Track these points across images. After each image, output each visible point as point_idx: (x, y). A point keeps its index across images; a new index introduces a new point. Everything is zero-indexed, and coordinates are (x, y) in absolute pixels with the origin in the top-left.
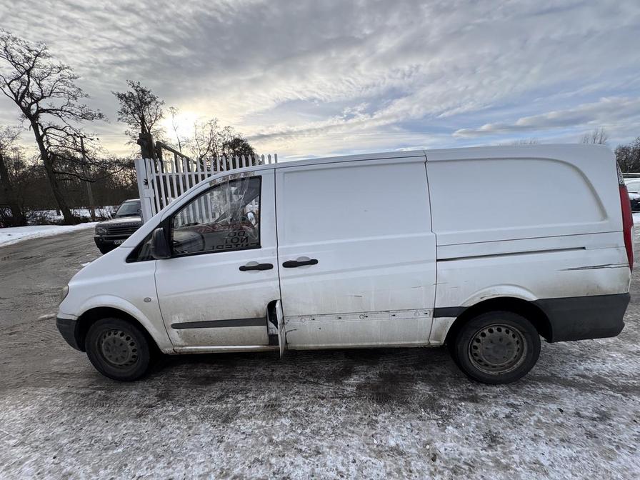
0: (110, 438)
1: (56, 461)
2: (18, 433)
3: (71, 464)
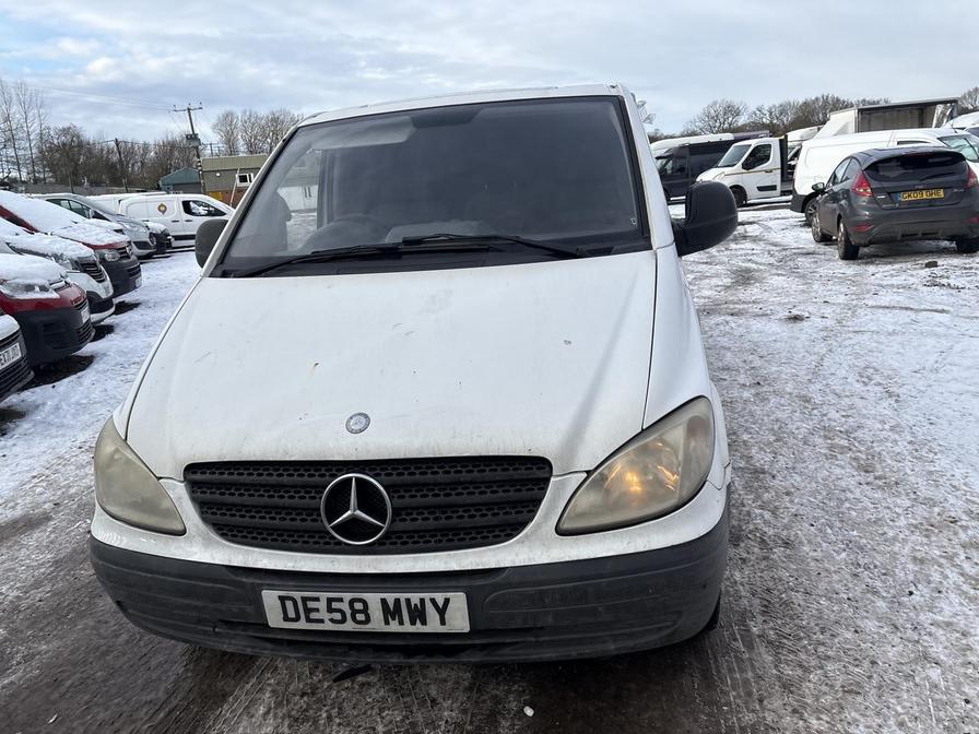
0: (844, 555)
1: (913, 589)
2: (917, 685)
3: (904, 569)
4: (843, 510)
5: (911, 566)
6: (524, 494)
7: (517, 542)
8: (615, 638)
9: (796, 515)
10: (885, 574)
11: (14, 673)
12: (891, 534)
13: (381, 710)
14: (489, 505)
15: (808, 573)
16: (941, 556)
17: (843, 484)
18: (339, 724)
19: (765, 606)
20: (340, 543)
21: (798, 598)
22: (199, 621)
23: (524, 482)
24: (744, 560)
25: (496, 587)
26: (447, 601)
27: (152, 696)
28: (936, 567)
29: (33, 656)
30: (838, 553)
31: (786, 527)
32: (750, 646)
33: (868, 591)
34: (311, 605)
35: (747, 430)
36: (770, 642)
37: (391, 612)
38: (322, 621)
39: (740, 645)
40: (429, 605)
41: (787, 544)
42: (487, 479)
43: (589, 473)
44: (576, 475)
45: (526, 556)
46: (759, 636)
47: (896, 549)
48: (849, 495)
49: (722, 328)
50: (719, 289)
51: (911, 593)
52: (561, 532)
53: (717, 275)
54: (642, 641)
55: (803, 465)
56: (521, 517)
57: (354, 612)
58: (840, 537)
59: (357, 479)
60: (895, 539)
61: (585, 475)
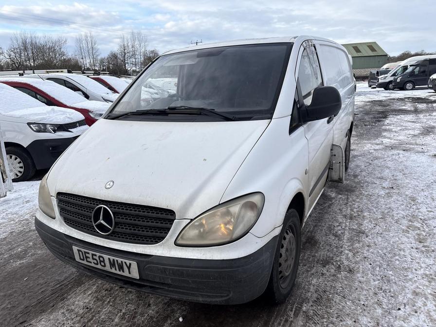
0: (377, 282)
1: (402, 307)
3: (404, 296)
4: (393, 260)
5: (409, 296)
6: (164, 225)
7: (159, 245)
8: (202, 296)
9: (365, 258)
10: (392, 297)
11: (25, 259)
12: (410, 276)
13: (128, 304)
14: (150, 227)
15: (351, 287)
16: (431, 294)
17: (402, 246)
18: (111, 305)
19: (318, 299)
20: (98, 232)
21: (337, 298)
22: (62, 254)
23: (165, 220)
24: (323, 274)
25: (148, 263)
26: (130, 264)
27: (60, 278)
28: (423, 299)
29: (35, 254)
30: (374, 281)
31: (356, 263)
32: (296, 315)
33: (377, 303)
34: (87, 255)
35: (369, 211)
36: (307, 316)
37: (112, 264)
38: (91, 262)
39: (292, 314)
40: (124, 264)
41: (351, 271)
42: (150, 216)
43: (192, 220)
44: (185, 220)
45: (161, 252)
46: (304, 312)
47: (407, 285)
48: (402, 253)
49: (394, 157)
50: (409, 136)
51: (399, 309)
52: (176, 244)
53: (414, 129)
54: (214, 300)
55: (388, 233)
56: (161, 235)
57: (101, 261)
58: (381, 273)
59: (104, 208)
60: (411, 280)
61: (189, 221)
